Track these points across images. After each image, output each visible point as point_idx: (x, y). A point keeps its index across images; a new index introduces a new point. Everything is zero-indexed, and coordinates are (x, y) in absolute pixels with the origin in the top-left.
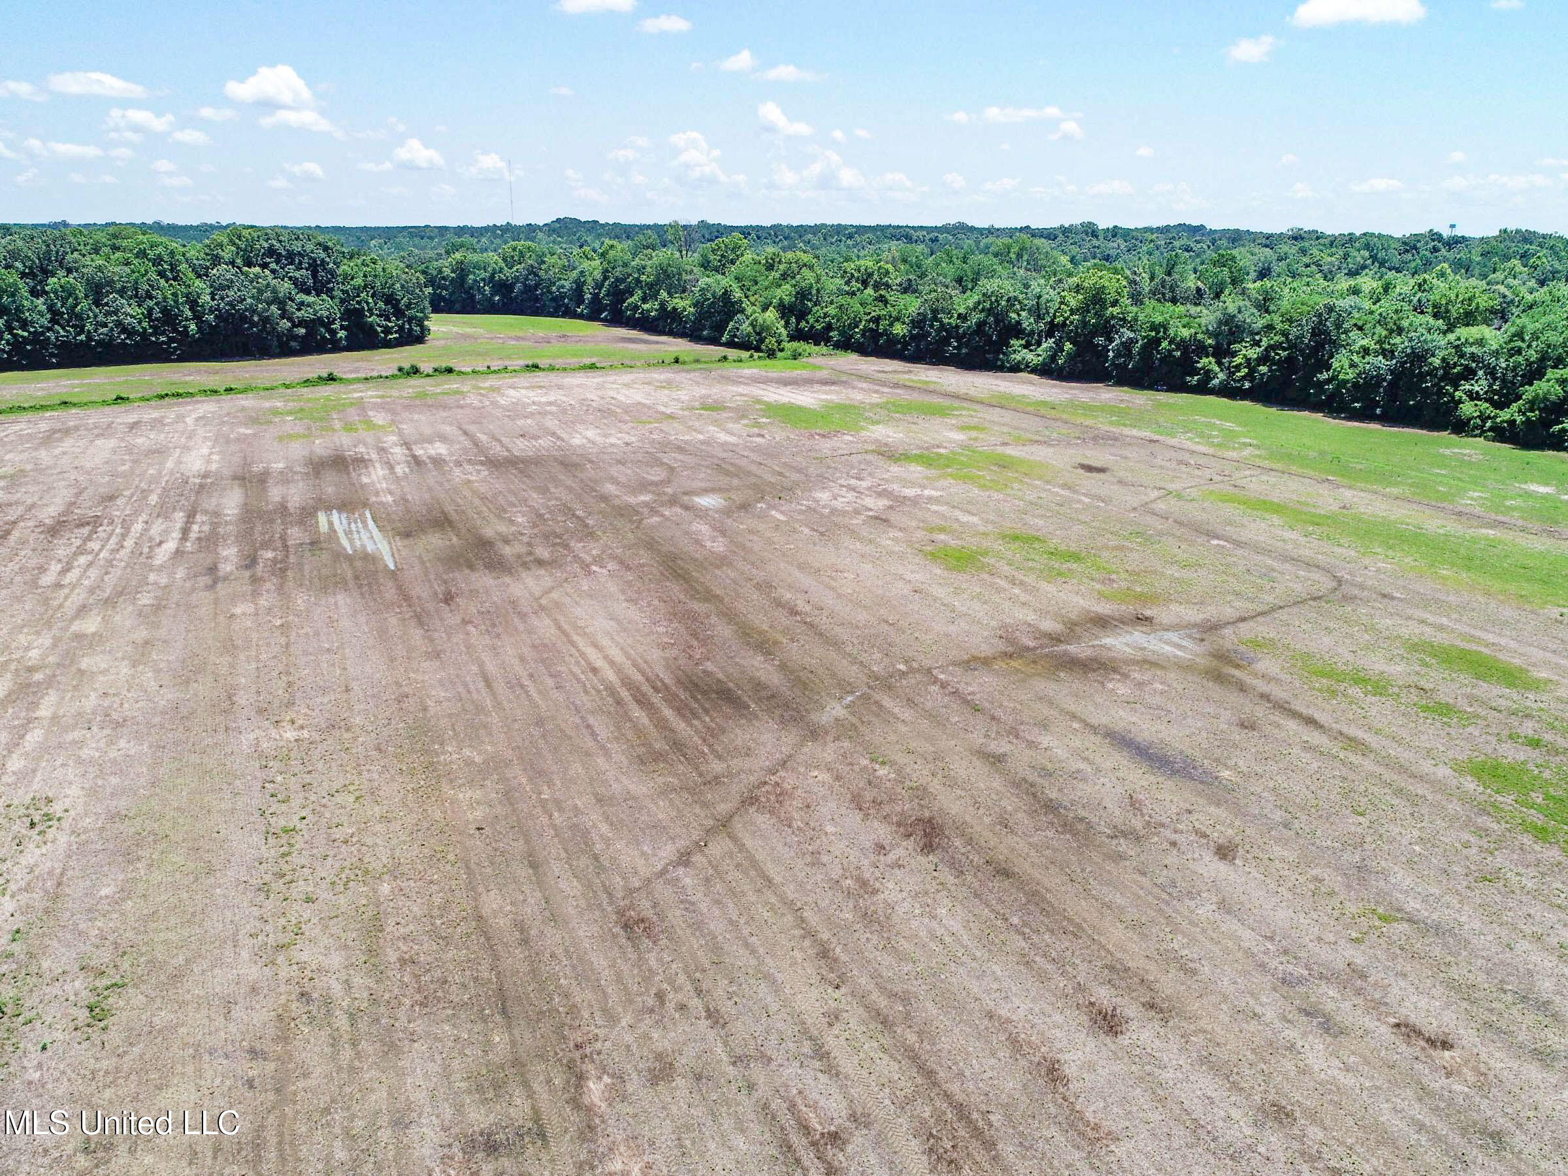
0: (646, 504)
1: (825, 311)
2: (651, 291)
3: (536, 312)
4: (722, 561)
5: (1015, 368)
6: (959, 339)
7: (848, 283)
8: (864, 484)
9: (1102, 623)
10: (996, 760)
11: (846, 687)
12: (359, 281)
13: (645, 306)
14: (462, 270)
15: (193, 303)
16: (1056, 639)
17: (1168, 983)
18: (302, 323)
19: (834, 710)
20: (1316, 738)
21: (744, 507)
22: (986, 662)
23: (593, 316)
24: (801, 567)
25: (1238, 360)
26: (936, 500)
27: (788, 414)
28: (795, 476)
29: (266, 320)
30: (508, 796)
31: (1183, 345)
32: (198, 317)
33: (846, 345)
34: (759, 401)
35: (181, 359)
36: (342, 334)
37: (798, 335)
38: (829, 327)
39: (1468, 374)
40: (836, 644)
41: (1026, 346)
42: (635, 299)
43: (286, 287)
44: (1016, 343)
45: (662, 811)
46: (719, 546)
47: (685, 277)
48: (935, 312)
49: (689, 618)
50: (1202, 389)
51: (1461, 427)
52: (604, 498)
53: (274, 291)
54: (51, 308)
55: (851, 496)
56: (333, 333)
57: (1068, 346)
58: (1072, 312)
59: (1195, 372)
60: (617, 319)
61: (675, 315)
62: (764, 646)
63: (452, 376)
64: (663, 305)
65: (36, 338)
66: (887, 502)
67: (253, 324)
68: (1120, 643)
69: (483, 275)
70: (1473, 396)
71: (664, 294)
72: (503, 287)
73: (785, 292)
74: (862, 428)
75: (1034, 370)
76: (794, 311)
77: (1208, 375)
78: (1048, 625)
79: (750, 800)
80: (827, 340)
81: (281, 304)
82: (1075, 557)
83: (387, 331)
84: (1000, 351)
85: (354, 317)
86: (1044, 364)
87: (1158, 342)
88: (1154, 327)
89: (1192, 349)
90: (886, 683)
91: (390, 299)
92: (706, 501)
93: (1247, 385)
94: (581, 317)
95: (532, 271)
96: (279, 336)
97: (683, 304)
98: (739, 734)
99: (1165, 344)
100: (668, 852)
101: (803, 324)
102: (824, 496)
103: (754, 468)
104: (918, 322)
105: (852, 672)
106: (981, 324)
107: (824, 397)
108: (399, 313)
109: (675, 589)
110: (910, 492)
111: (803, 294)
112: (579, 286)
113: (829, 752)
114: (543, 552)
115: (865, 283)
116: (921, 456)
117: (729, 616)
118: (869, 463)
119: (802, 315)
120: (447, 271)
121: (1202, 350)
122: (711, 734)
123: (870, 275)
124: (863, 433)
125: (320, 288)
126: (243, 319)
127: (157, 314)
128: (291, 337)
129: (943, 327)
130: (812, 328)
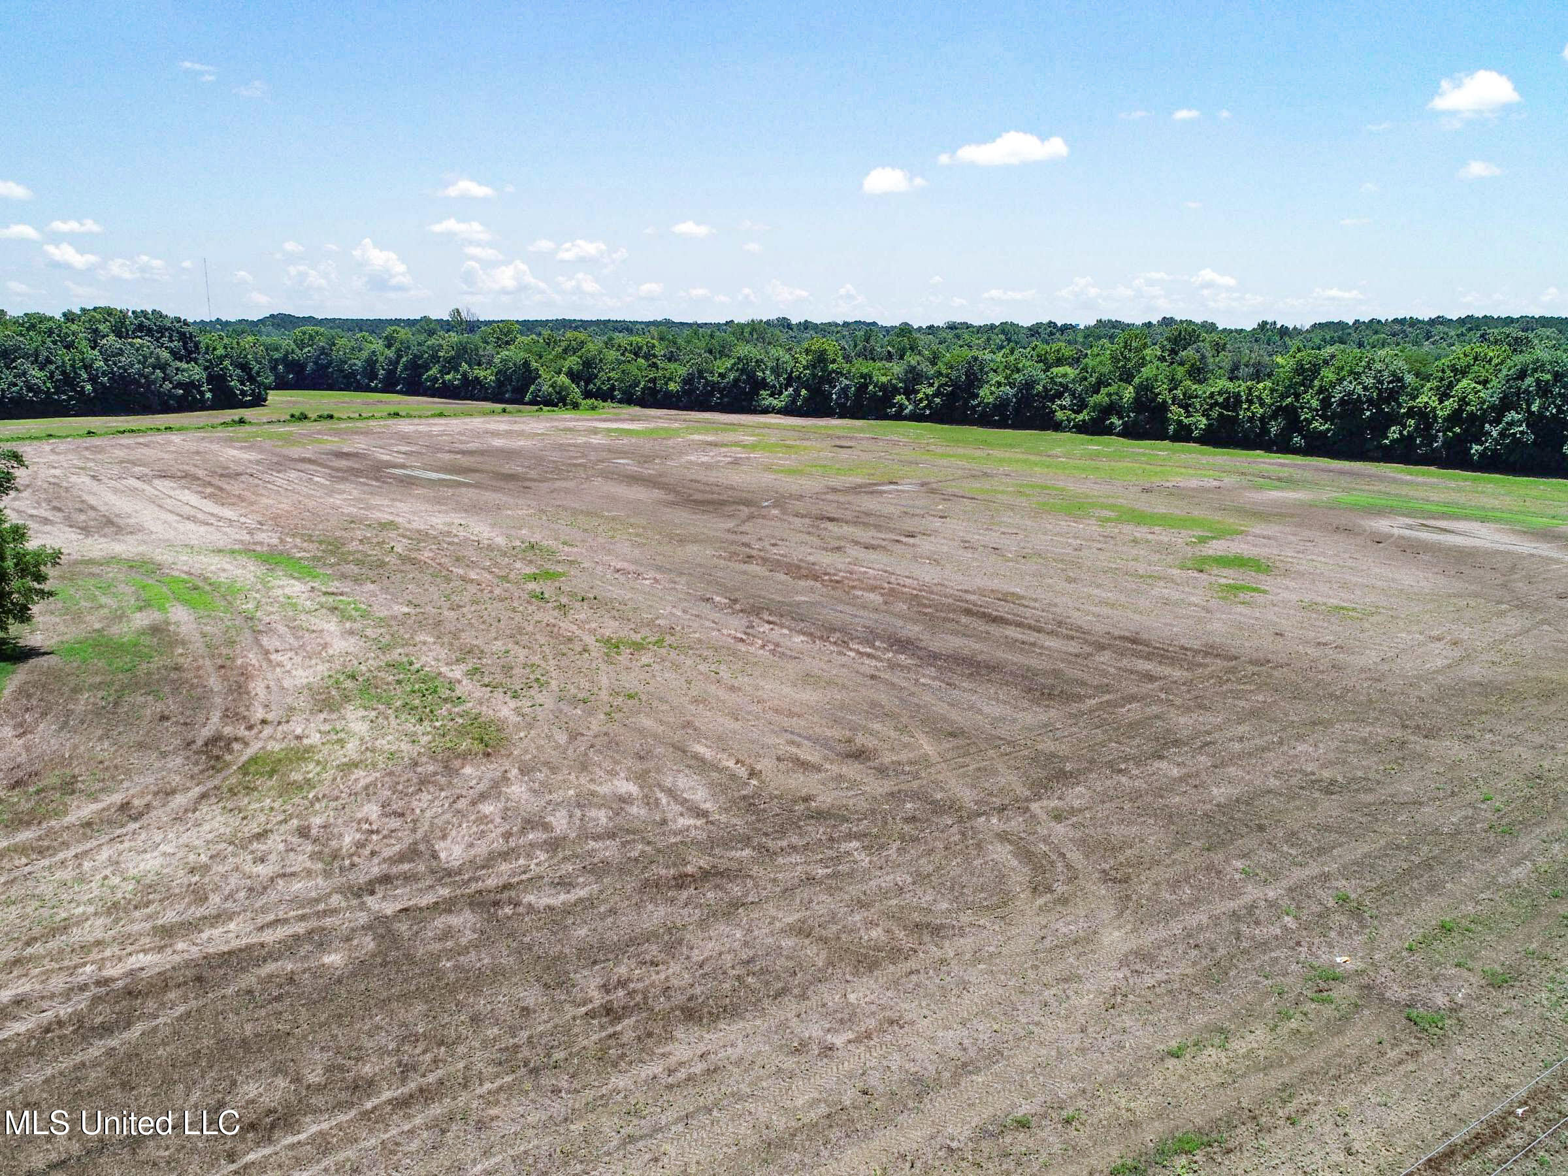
0: (586, 462)
1: (608, 375)
2: (450, 365)
5: (766, 411)
6: (721, 391)
7: (623, 354)
8: (711, 454)
9: (874, 484)
12: (220, 351)
13: (447, 378)
15: (88, 368)
16: (854, 488)
18: (179, 385)
22: (825, 493)
23: (388, 389)
24: (706, 476)
25: (920, 396)
26: (760, 457)
27: (625, 432)
28: (665, 452)
29: (150, 383)
31: (883, 387)
32: (93, 379)
33: (629, 399)
34: (596, 428)
35: (80, 414)
36: (209, 395)
37: (587, 395)
38: (613, 388)
39: (1060, 395)
41: (772, 395)
42: (434, 371)
43: (165, 355)
44: (763, 393)
47: (482, 352)
48: (700, 372)
50: (899, 417)
51: (1057, 427)
53: (158, 358)
55: (707, 457)
56: (202, 394)
57: (804, 392)
58: (804, 368)
59: (894, 405)
60: (416, 389)
61: (477, 383)
63: (334, 420)
64: (464, 375)
66: (731, 459)
67: (140, 385)
68: (884, 488)
69: (277, 355)
70: (1063, 408)
71: (465, 366)
72: (296, 366)
73: (573, 362)
75: (780, 412)
76: (583, 376)
77: (902, 407)
78: (848, 485)
80: (613, 398)
81: (163, 367)
83: (243, 393)
84: (752, 399)
85: (218, 381)
86: (786, 407)
87: (866, 386)
88: (863, 376)
89: (889, 391)
91: (245, 367)
92: (621, 461)
93: (928, 412)
94: (375, 390)
95: (323, 352)
96: (160, 395)
97: (481, 372)
99: (871, 387)
101: (592, 386)
102: (691, 458)
104: (688, 381)
106: (737, 380)
107: (637, 426)
108: (252, 379)
111: (588, 363)
112: (371, 363)
114: (554, 476)
115: (636, 354)
116: (735, 445)
118: (705, 447)
119: (590, 379)
121: (896, 391)
123: (640, 348)
124: (687, 438)
125: (190, 357)
126: (132, 380)
127: (58, 377)
128: (172, 396)
129: (707, 383)
130: (599, 388)
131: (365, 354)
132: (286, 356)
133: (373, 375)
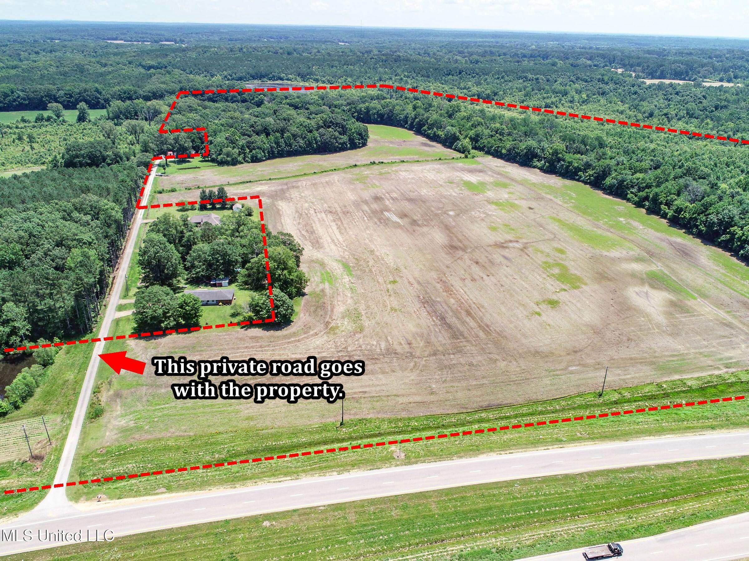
0: (440, 213)
1: (484, 141)
2: (431, 127)
3: (391, 125)
4: (454, 227)
5: (534, 167)
6: (520, 156)
7: (491, 132)
8: (482, 210)
9: (511, 241)
10: (487, 257)
11: (471, 248)
12: (353, 131)
13: (429, 132)
14: (368, 109)
15: (315, 139)
16: (502, 243)
17: (495, 274)
18: (340, 144)
19: (469, 250)
20: (528, 258)
21: (458, 215)
22: (491, 246)
23: (411, 129)
24: (467, 229)
25: (588, 174)
26: (494, 215)
27: (468, 185)
28: (468, 207)
29: (332, 143)
30: (433, 256)
31: (575, 168)
32: (316, 143)
33: (488, 153)
34: (462, 180)
35: (312, 154)
36: (349, 146)
37: (475, 148)
38: (485, 146)
39: (632, 187)
40: (471, 242)
41: (538, 161)
42: (425, 128)
43: (337, 134)
44: (535, 160)
45: (449, 259)
46: (453, 224)
47: (442, 123)
48: (514, 148)
49: (450, 237)
50: (578, 180)
51: (628, 200)
52: (432, 211)
53: (335, 135)
54: (285, 142)
55: (478, 213)
56: (347, 145)
57: (547, 164)
58: (550, 154)
59: (578, 175)
60: (419, 132)
61: (438, 136)
62: (461, 241)
63: (383, 164)
64: (435, 133)
65: (282, 150)
66: (485, 215)
67: (329, 145)
68: (511, 245)
69: (375, 111)
70: (632, 193)
71: (435, 129)
72: (381, 116)
73: (472, 133)
74: (486, 192)
75: (539, 168)
76: (475, 140)
77: (581, 177)
78: (503, 241)
79: (459, 259)
80: (483, 150)
81: (335, 138)
82: (513, 230)
83: (359, 144)
84: (531, 162)
85: (351, 141)
86: (541, 167)
87: (569, 166)
88: (569, 162)
89: (577, 169)
90: (476, 248)
91: (360, 134)
92: (451, 213)
93: (589, 181)
94: (406, 128)
95: (391, 111)
96: (334, 147)
97: (440, 133)
98: (457, 252)
99: (571, 167)
100: (450, 262)
101: (477, 144)
102: (473, 213)
103: (460, 204)
104: (509, 151)
105: (472, 246)
106: (526, 153)
107: (478, 178)
108: (362, 138)
109: (448, 231)
110: (490, 213)
111: (477, 135)
112: (406, 117)
113: (468, 255)
114: (425, 223)
115: (496, 132)
116: (496, 202)
117: (456, 237)
118: (484, 204)
119: (477, 141)
120: (363, 109)
121: (580, 170)
122: (454, 252)
123: (498, 130)
124: (485, 194)
125: (343, 133)
126: (327, 143)
127: (307, 143)
128: (338, 147)
129: (516, 152)
130: (479, 146)
131: (405, 112)
132: (378, 112)
133: (407, 123)
